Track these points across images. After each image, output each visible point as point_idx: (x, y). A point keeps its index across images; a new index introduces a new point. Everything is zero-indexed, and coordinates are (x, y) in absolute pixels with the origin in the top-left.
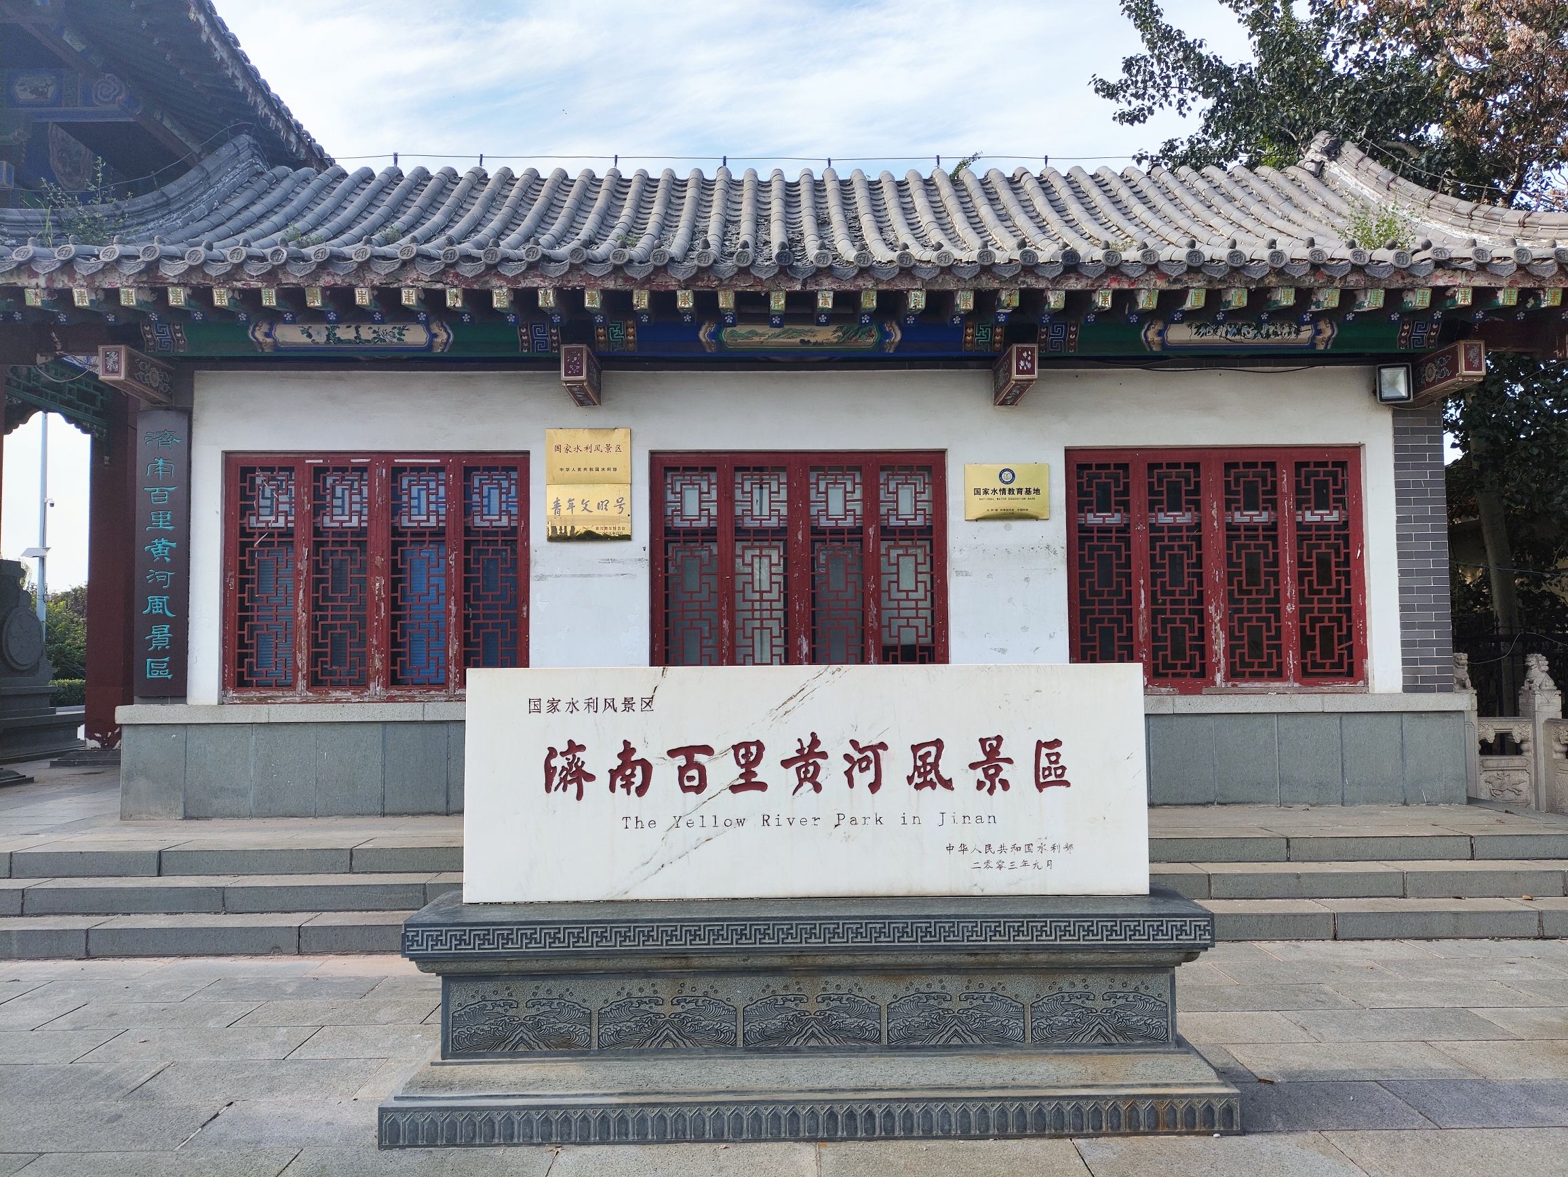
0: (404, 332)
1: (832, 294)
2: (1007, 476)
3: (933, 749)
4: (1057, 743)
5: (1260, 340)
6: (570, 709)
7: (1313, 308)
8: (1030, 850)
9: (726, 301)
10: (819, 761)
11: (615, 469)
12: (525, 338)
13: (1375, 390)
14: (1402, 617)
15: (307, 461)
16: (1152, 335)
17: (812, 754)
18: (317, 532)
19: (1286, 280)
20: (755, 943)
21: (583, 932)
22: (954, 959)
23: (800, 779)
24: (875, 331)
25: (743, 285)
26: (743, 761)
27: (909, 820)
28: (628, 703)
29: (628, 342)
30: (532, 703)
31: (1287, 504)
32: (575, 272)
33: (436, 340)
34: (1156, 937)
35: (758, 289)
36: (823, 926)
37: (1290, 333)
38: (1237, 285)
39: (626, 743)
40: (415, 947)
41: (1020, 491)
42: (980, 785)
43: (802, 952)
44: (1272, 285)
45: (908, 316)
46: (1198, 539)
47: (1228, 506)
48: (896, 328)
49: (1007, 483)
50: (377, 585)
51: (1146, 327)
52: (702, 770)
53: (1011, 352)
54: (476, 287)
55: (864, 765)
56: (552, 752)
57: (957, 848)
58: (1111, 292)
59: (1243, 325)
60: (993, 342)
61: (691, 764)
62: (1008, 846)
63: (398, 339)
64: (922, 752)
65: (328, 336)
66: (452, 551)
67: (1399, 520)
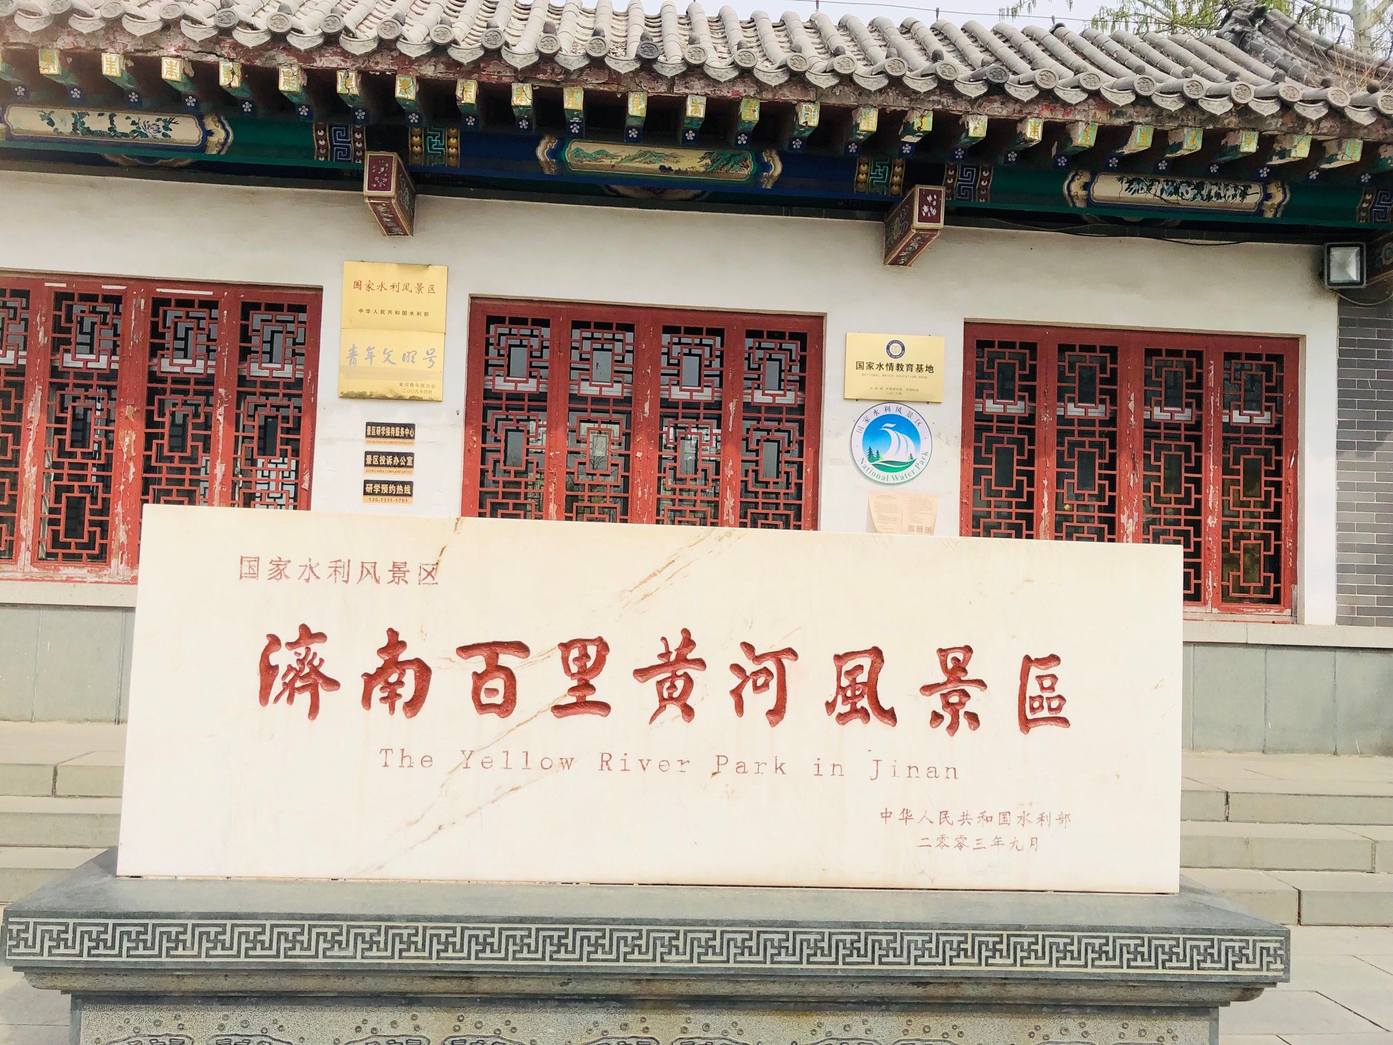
0: (171, 126)
1: (704, 99)
2: (896, 349)
3: (866, 662)
4: (1054, 659)
5: (1199, 203)
6: (306, 576)
7: (1276, 161)
8: (1006, 822)
9: (573, 101)
10: (693, 672)
11: (426, 314)
12: (322, 143)
13: (1320, 272)
14: (1338, 538)
15: (47, 284)
16: (1076, 188)
17: (682, 659)
18: (55, 372)
19: (1249, 122)
20: (581, 959)
21: (302, 934)
22: (890, 990)
23: (662, 699)
24: (750, 161)
25: (594, 82)
26: (574, 669)
27: (826, 769)
28: (398, 570)
29: (449, 155)
30: (245, 563)
31: (1213, 400)
32: (386, 52)
33: (211, 139)
34: (1202, 965)
35: (614, 88)
36: (690, 935)
37: (1234, 196)
38: (1190, 124)
39: (392, 633)
40: (22, 949)
41: (910, 367)
42: (936, 717)
43: (654, 977)
44: (1232, 126)
45: (795, 139)
46: (1112, 437)
47: (1147, 401)
48: (777, 159)
49: (896, 357)
50: (127, 440)
51: (1070, 178)
52: (510, 677)
53: (912, 196)
54: (258, 63)
55: (760, 682)
56: (274, 641)
57: (897, 814)
58: (1041, 121)
59: (1182, 183)
60: (890, 185)
61: (494, 668)
62: (974, 815)
63: (164, 135)
64: (849, 665)
65: (75, 124)
66: (221, 405)
67: (1341, 425)
